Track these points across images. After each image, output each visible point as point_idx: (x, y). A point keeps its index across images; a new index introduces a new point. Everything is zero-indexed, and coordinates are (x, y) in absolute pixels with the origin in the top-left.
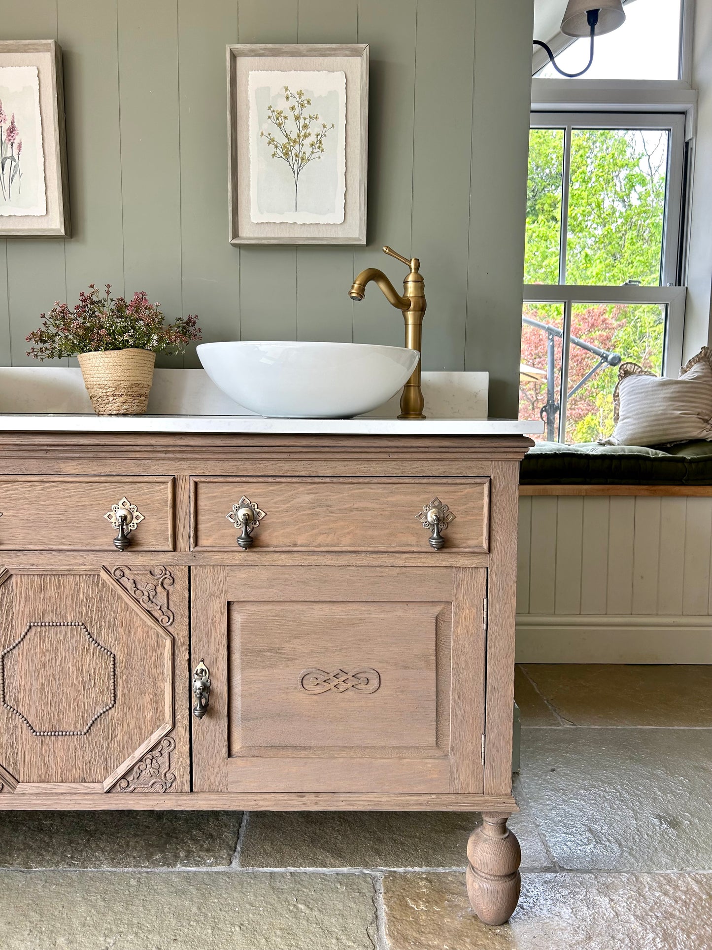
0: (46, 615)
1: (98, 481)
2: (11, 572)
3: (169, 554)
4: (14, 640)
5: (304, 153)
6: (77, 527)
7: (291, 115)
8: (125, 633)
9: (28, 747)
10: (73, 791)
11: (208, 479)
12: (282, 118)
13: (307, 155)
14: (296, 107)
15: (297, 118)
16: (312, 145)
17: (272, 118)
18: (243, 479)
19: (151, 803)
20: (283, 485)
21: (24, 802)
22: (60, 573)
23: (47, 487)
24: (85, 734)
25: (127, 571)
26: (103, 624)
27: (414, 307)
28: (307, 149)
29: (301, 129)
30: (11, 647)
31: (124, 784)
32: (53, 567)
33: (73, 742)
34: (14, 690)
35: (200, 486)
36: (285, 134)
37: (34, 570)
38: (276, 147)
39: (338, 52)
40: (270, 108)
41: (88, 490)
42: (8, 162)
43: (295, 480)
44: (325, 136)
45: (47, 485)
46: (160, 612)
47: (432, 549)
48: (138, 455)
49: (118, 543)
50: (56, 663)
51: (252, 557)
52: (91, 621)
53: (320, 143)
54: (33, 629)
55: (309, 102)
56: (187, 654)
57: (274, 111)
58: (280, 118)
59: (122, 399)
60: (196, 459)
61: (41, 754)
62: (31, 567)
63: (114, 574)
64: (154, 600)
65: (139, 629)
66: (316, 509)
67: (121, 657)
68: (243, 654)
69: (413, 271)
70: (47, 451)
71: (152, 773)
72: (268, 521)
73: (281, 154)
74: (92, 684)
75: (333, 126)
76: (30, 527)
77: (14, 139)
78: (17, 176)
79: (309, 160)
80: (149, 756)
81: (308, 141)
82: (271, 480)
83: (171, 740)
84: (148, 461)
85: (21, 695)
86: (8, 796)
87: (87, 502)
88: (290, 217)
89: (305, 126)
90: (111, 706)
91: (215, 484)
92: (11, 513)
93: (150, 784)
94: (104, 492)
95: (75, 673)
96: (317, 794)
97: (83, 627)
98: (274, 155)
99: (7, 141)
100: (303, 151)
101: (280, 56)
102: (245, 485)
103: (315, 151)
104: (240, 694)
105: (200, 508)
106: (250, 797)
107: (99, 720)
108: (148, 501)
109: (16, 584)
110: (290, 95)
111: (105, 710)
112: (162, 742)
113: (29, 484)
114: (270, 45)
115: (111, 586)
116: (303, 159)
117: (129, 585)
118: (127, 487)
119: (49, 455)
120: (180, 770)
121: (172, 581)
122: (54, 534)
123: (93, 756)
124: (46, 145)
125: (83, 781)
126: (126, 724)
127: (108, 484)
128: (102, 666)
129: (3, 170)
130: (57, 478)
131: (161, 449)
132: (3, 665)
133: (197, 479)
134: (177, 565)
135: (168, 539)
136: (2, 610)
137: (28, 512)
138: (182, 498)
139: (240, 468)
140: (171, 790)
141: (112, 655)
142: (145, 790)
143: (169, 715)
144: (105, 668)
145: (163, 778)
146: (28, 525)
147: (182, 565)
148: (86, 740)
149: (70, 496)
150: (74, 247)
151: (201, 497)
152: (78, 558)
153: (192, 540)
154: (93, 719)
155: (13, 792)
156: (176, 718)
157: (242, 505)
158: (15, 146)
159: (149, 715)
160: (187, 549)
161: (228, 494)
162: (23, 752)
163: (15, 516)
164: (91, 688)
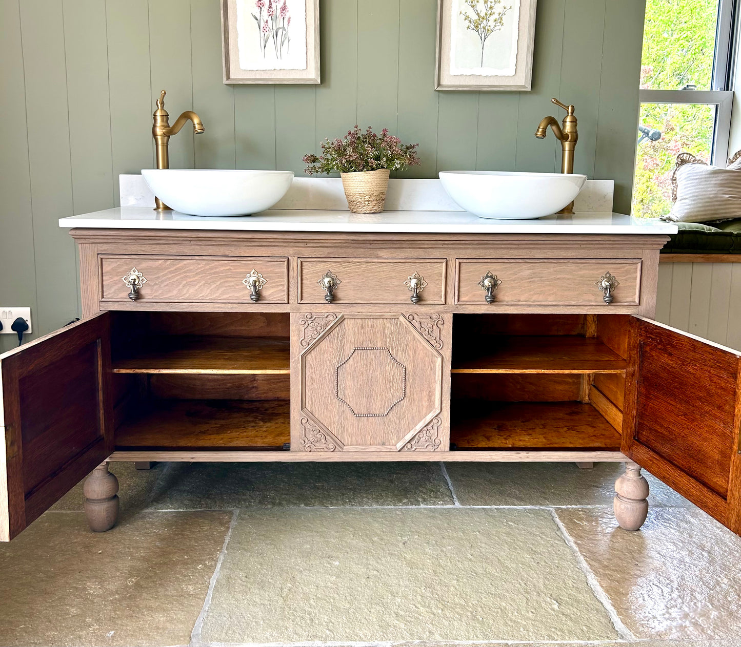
0: (364, 343)
1: (401, 261)
2: (345, 317)
3: (442, 306)
4: (344, 358)
5: (489, 26)
6: (387, 290)
8: (413, 354)
9: (350, 423)
10: (378, 450)
11: (468, 261)
12: (475, 2)
13: (492, 28)
15: (486, 2)
16: (495, 21)
17: (468, 2)
18: (489, 261)
19: (427, 457)
20: (513, 264)
21: (349, 457)
22: (375, 317)
23: (369, 266)
24: (386, 415)
25: (416, 316)
26: (399, 348)
27: (571, 139)
29: (488, 10)
30: (343, 363)
31: (409, 446)
32: (372, 314)
33: (378, 420)
34: (344, 389)
35: (462, 264)
36: (477, 12)
37: (360, 316)
38: (470, 22)
41: (395, 267)
42: (280, 31)
43: (521, 261)
44: (505, 14)
45: (370, 264)
46: (435, 341)
47: (605, 304)
48: (426, 246)
49: (414, 299)
50: (369, 372)
51: (493, 308)
52: (392, 347)
53: (501, 19)
54: (356, 351)
56: (451, 367)
58: (473, 2)
59: (375, 202)
60: (461, 249)
61: (358, 428)
62: (358, 314)
63: (408, 318)
64: (431, 334)
65: (421, 352)
66: (533, 279)
67: (409, 369)
69: (570, 114)
70: (371, 244)
71: (426, 439)
72: (502, 286)
73: (473, 27)
74: (391, 385)
75: (511, 8)
76: (358, 290)
77: (286, 15)
78: (286, 41)
79: (492, 31)
80: (425, 429)
81: (492, 18)
82: (507, 261)
83: (439, 419)
84: (431, 250)
85: (347, 392)
86: (339, 453)
87: (394, 274)
88: (478, 71)
89: (491, 8)
90: (402, 398)
91: (470, 264)
92: (347, 281)
93: (425, 446)
94: (404, 268)
95: (381, 378)
97: (387, 350)
98: (468, 27)
99: (280, 16)
100: (489, 24)
102: (489, 264)
103: (497, 25)
105: (461, 278)
107: (394, 407)
108: (429, 274)
109: (347, 324)
111: (399, 401)
112: (433, 420)
113: (358, 264)
115: (405, 325)
117: (417, 325)
118: (418, 265)
120: (443, 438)
121: (443, 323)
122: (372, 294)
123: (390, 429)
124: (307, 19)
125: (384, 444)
126: (411, 410)
127: (406, 264)
128: (398, 374)
129: (276, 37)
130: (376, 260)
131: (441, 242)
132: (337, 374)
133: (461, 261)
134: (446, 312)
135: (441, 297)
136: (338, 340)
137: (357, 281)
138: (451, 272)
139: (487, 254)
140: (438, 449)
141: (404, 368)
142: (421, 450)
143: (438, 404)
144: (400, 375)
145: (433, 443)
146: (357, 288)
147: (449, 312)
148: (387, 419)
149: (383, 271)
150: (323, 91)
151: (462, 271)
152: (387, 309)
153: (456, 298)
154: (391, 406)
155: (341, 450)
156: (443, 406)
157: (487, 277)
158: (286, 20)
159: (425, 404)
160: (453, 303)
161: (479, 270)
162: (347, 427)
163: (349, 283)
164: (390, 387)
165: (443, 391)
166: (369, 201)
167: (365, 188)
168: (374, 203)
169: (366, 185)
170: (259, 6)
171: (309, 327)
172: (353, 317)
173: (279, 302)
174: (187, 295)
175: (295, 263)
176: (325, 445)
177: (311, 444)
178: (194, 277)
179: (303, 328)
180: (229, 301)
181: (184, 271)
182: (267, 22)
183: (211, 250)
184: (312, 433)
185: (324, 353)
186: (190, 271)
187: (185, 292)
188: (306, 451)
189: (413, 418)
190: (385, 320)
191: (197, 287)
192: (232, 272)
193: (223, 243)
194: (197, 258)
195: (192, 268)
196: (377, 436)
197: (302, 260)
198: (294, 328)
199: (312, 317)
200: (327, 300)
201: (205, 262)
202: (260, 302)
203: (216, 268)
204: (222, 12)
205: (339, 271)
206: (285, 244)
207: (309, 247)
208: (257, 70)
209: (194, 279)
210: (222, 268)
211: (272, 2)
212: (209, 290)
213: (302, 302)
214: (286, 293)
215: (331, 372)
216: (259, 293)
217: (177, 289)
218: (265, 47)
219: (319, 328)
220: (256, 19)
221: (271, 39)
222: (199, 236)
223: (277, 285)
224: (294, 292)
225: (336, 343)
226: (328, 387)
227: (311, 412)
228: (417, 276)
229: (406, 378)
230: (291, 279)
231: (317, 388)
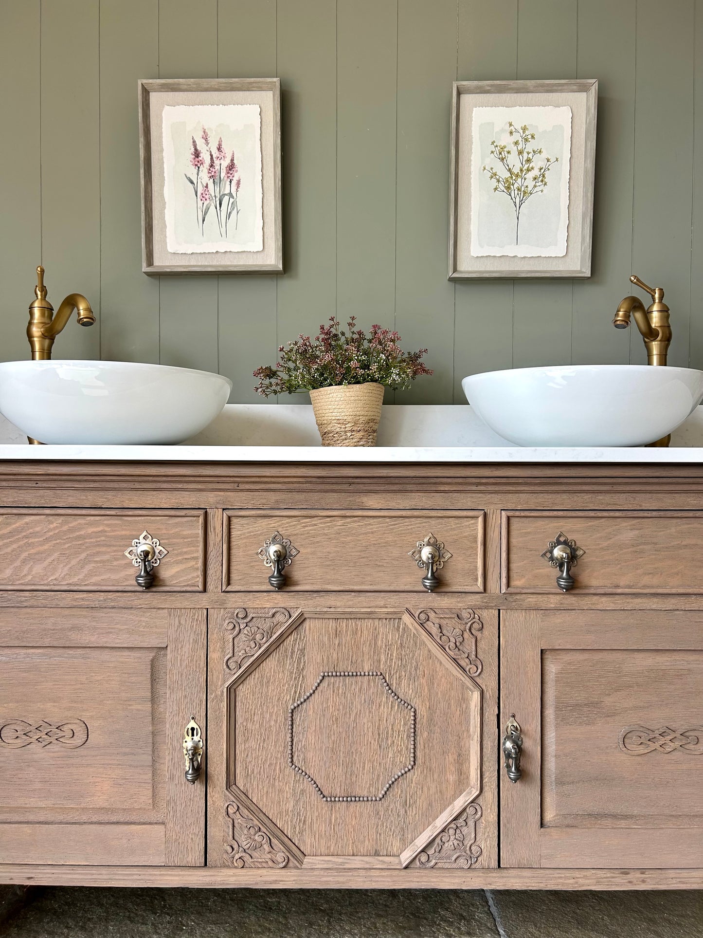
0: (341, 664)
1: (404, 515)
2: (306, 616)
3: (478, 596)
4: (304, 691)
5: (527, 187)
6: (379, 566)
7: (514, 150)
8: (428, 685)
9: (316, 814)
10: (367, 866)
11: (523, 514)
12: (505, 152)
13: (530, 189)
14: (520, 142)
15: (520, 153)
16: (535, 179)
17: (495, 153)
18: (561, 513)
19: (457, 881)
20: (603, 520)
21: (314, 879)
22: (358, 616)
23: (348, 523)
24: (381, 799)
25: (432, 615)
26: (403, 673)
27: (662, 337)
28: (530, 183)
29: (524, 163)
30: (302, 700)
31: (424, 858)
32: (354, 610)
33: (366, 809)
34: (303, 750)
35: (513, 520)
36: (508, 168)
37: (331, 614)
38: (498, 181)
39: (565, 87)
40: (493, 143)
41: (392, 525)
42: (226, 199)
43: (617, 514)
44: (549, 169)
45: (349, 520)
46: (467, 660)
48: (447, 488)
49: (428, 583)
50: (350, 718)
51: (571, 600)
52: (390, 670)
53: (544, 176)
54: (326, 679)
55: (533, 137)
56: (497, 708)
57: (497, 146)
58: (503, 153)
60: (509, 492)
61: (331, 820)
62: (329, 610)
63: (419, 618)
64: (461, 648)
65: (443, 680)
66: (641, 547)
67: (422, 712)
68: (558, 708)
69: (657, 301)
70: (350, 484)
71: (456, 845)
72: (586, 559)
73: (503, 188)
74: (390, 742)
75: (557, 160)
76: (328, 566)
77: (233, 176)
78: (234, 212)
79: (531, 194)
80: (452, 825)
81: (531, 175)
82: (592, 514)
83: (478, 807)
84: (456, 494)
85: (310, 755)
86: (295, 872)
87: (390, 538)
88: (511, 251)
89: (529, 161)
90: (410, 767)
91: (528, 519)
92: (309, 550)
93: (453, 859)
94: (409, 527)
95: (370, 730)
96: (643, 871)
97: (381, 677)
98: (496, 189)
99: (226, 178)
100: (525, 185)
101: (505, 93)
102: (561, 520)
103: (537, 184)
104: (554, 754)
105: (511, 545)
106: (568, 874)
107: (396, 783)
108: (455, 537)
109: (310, 629)
110: (514, 130)
111: (403, 772)
112: (468, 809)
113: (328, 519)
114: (498, 81)
115: (413, 630)
116: (525, 193)
117: (435, 630)
118: (433, 522)
119: (352, 487)
120: (487, 843)
121: (481, 626)
122: (354, 573)
123: (388, 825)
124: (264, 182)
125: (377, 854)
126: (425, 789)
127: (413, 519)
128: (401, 722)
129: (220, 207)
130: (360, 513)
131: (474, 480)
132: (292, 721)
133: (510, 514)
134: (487, 608)
135: (477, 579)
136: (293, 658)
137: (328, 550)
138: (493, 535)
139: (555, 502)
140: (477, 865)
141: (413, 710)
142: (447, 866)
143: (475, 777)
144: (405, 724)
145: (468, 852)
146: (328, 563)
147: (492, 608)
148: (381, 806)
149: (372, 533)
150: (286, 284)
151: (513, 533)
152: (380, 600)
153: (504, 580)
154: (390, 782)
155: (299, 866)
156: (484, 782)
157: (558, 543)
158: (234, 183)
159: (452, 778)
160: (498, 591)
161: (542, 530)
162: (310, 820)
163: (313, 553)
164: (388, 748)
165: (484, 753)
166: (352, 431)
167: (345, 410)
168: (362, 433)
169: (348, 407)
170: (196, 165)
171: (242, 635)
172: (320, 616)
173: (189, 589)
174: (30, 577)
175: (217, 521)
176: (269, 856)
177: (244, 854)
178: (42, 545)
179: (231, 637)
180: (99, 588)
181: (24, 534)
182: (207, 187)
183: (73, 497)
184: (245, 832)
185: (268, 682)
186: (34, 535)
187: (25, 572)
188: (236, 867)
189: (430, 805)
190: (377, 622)
191: (46, 563)
192: (106, 536)
193: (92, 485)
194: (48, 511)
195: (37, 529)
196: (365, 837)
197: (230, 513)
198: (215, 635)
199: (246, 616)
200: (272, 585)
201: (62, 518)
202: (154, 589)
203: (80, 529)
204: (142, 171)
205: (295, 532)
206: (200, 486)
207: (242, 490)
208: (192, 253)
209: (41, 548)
210: (91, 530)
211: (215, 159)
212: (66, 569)
213: (229, 588)
214: (200, 573)
215: (281, 719)
216: (154, 573)
217: (12, 567)
218: (204, 221)
219: (258, 637)
220: (192, 182)
221: (212, 208)
222: (49, 472)
223: (186, 559)
224: (216, 571)
225: (290, 664)
226: (275, 745)
227: (244, 792)
228: (432, 541)
229: (417, 729)
230: (210, 548)
231: (256, 748)
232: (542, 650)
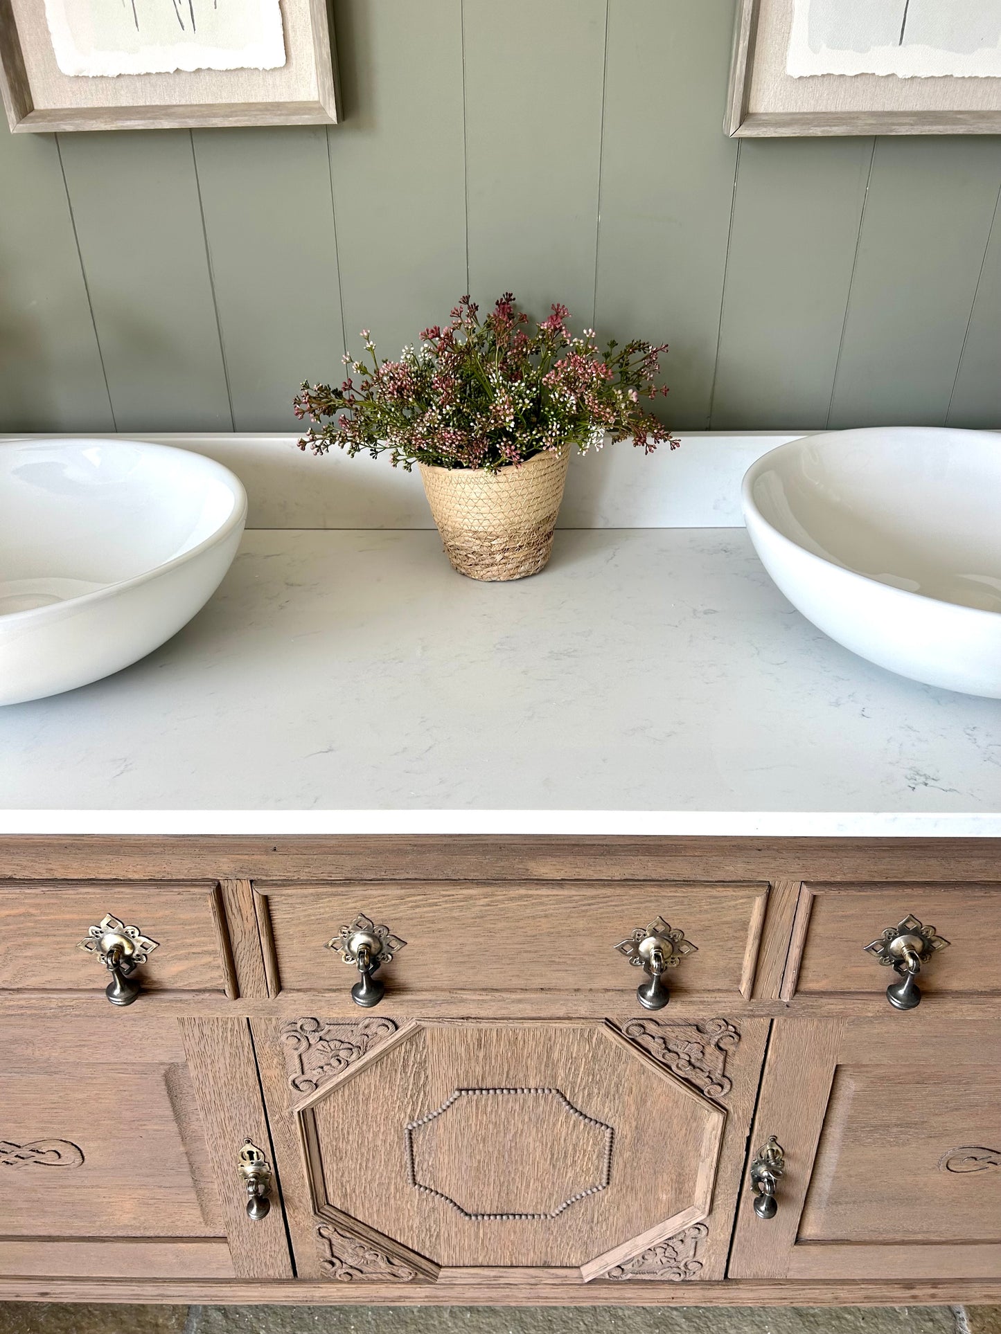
0: (489, 1080)
2: (425, 1026)
4: (429, 1109)
6: (559, 963)
8: (636, 1103)
9: (455, 1230)
10: (532, 1280)
19: (662, 1296)
21: (454, 1295)
24: (553, 1217)
25: (652, 1028)
26: (596, 1090)
30: (426, 1119)
31: (616, 1272)
33: (532, 1224)
34: (431, 1169)
35: (822, 898)
41: (585, 905)
46: (707, 1079)
50: (505, 1137)
52: (573, 1087)
54: (465, 1095)
56: (748, 1129)
61: (477, 1238)
63: (627, 1032)
64: (697, 1065)
65: (663, 1098)
67: (624, 1130)
68: (849, 1129)
71: (665, 1260)
72: (950, 954)
74: (569, 1162)
80: (662, 1245)
83: (702, 1227)
85: (442, 1174)
86: (426, 1287)
87: (580, 924)
90: (601, 1188)
92: (424, 941)
93: (660, 1272)
94: (620, 908)
95: (539, 1150)
97: (558, 1096)
104: (832, 1174)
105: (812, 934)
107: (577, 1203)
108: (705, 923)
109: (433, 1038)
111: (589, 1192)
115: (616, 1044)
117: (655, 1046)
120: (711, 1258)
121: (736, 1039)
123: (564, 1239)
125: (546, 1265)
126: (623, 1207)
128: (590, 1142)
132: (411, 1142)
133: (819, 889)
134: (751, 1017)
135: (739, 981)
136: (406, 1073)
137: (461, 940)
138: (780, 919)
140: (694, 1277)
141: (609, 1130)
142: (649, 1278)
143: (703, 1199)
144: (595, 1145)
145: (682, 1267)
147: (759, 1016)
148: (553, 1223)
149: (546, 916)
150: (350, 144)
151: (820, 917)
153: (789, 983)
154: (569, 1202)
156: (716, 1203)
157: (903, 931)
159: (666, 1195)
160: (775, 995)
161: (877, 912)
162: (446, 1235)
163: (434, 946)
164: (566, 1167)
165: (719, 1176)
166: (505, 550)
167: (490, 516)
168: (520, 555)
169: (495, 509)
171: (314, 1052)
175: (243, 903)
176: (387, 1270)
177: (350, 1269)
179: (296, 1053)
184: (349, 1250)
185: (367, 1099)
188: (341, 1283)
189: (630, 1221)
192: (36, 922)
196: (529, 1250)
197: (266, 887)
198: (268, 1050)
199: (318, 1029)
205: (398, 915)
207: (284, 854)
208: (120, 76)
214: (224, 972)
215: (392, 1139)
219: (344, 1050)
223: (194, 953)
224: (253, 968)
225: (402, 1078)
226: (386, 1165)
227: (343, 1210)
228: (661, 928)
229: (614, 1149)
230: (237, 937)
231: (355, 1168)
232: (837, 1066)
